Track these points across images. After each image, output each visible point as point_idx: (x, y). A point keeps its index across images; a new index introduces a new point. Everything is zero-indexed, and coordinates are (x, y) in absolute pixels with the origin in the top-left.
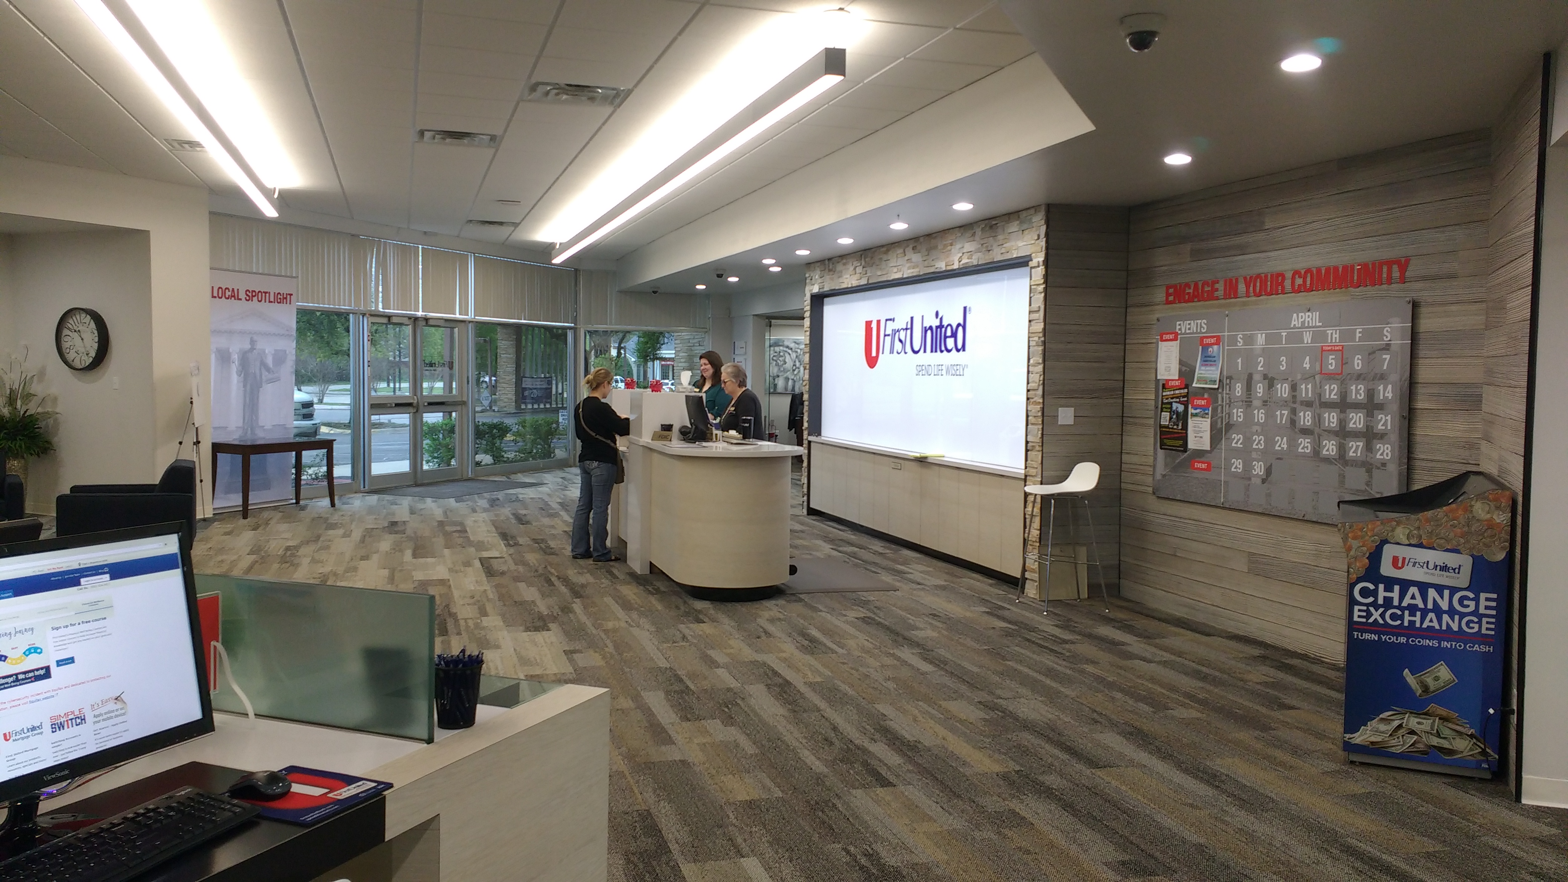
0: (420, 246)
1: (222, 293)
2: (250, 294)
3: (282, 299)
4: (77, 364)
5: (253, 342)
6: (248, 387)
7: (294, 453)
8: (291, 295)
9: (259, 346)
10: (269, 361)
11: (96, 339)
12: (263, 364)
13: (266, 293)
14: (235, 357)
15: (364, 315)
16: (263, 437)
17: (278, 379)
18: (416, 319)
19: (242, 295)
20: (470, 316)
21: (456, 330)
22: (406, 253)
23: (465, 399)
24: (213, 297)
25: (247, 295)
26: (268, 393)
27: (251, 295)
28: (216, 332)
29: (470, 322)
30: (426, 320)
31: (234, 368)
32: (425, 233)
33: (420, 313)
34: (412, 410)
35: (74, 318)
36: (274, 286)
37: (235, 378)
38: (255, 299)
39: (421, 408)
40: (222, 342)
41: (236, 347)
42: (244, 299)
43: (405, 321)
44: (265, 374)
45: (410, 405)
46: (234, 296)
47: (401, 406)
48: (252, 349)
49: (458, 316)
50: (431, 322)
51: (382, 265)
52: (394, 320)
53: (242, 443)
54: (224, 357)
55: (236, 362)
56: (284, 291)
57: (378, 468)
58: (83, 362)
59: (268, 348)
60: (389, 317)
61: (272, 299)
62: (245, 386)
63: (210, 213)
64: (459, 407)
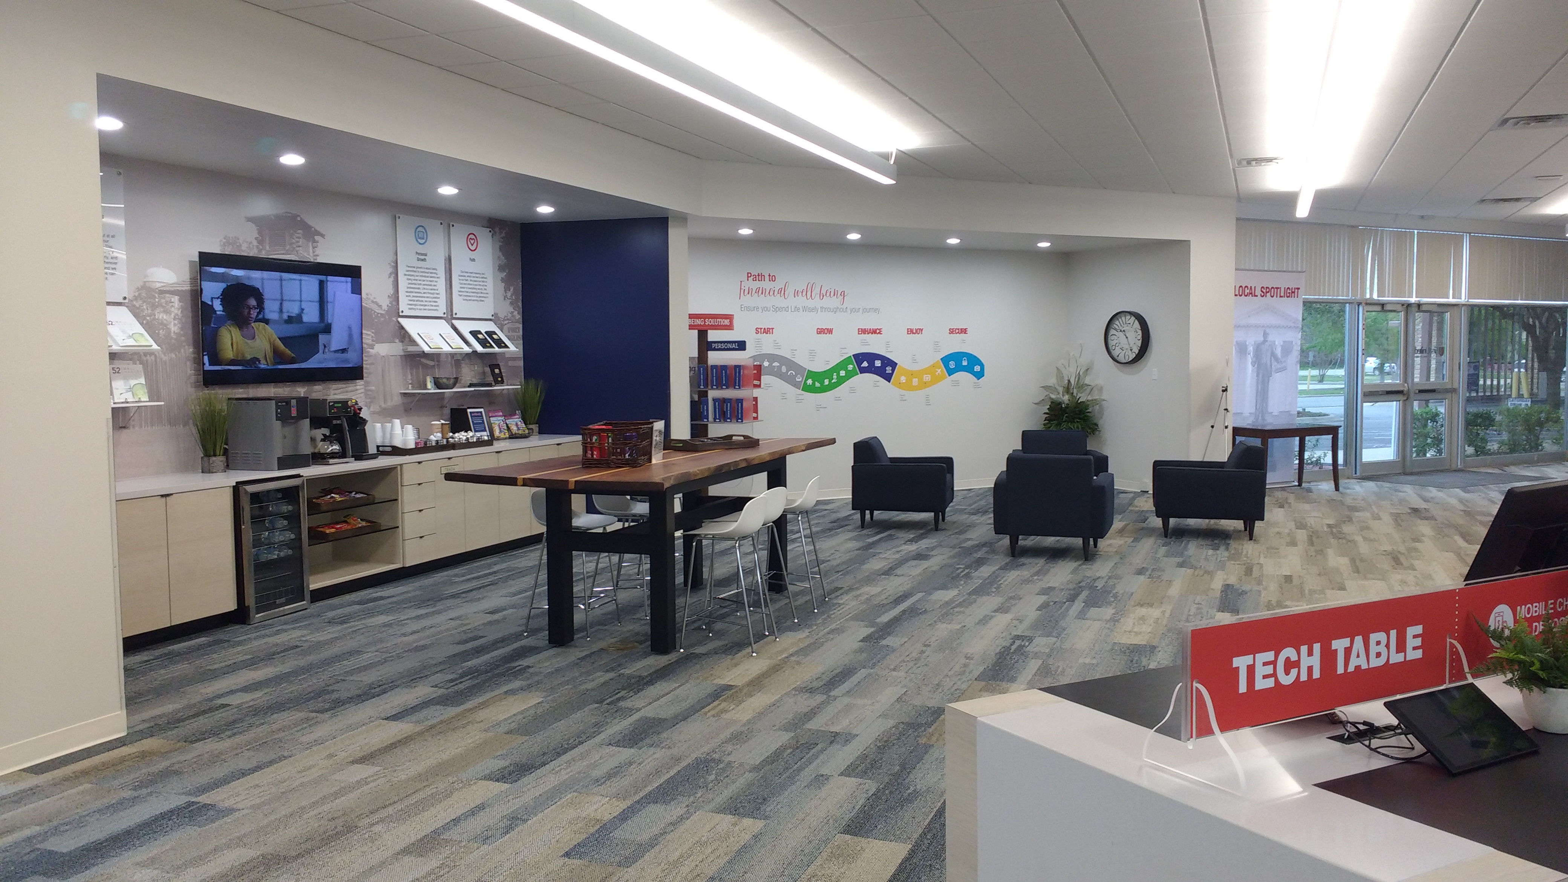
0: (1416, 231)
1: (1244, 292)
2: (1264, 291)
3: (1291, 293)
4: (1121, 359)
5: (1265, 335)
6: (1261, 376)
7: (1298, 438)
8: (1298, 289)
9: (1270, 338)
10: (1278, 352)
11: (1140, 337)
12: (1273, 355)
13: (1277, 288)
14: (1251, 349)
15: (1359, 304)
16: (1272, 423)
17: (1284, 369)
18: (1408, 306)
19: (1258, 292)
20: (1463, 299)
21: (1447, 315)
22: (1402, 239)
23: (1456, 386)
24: (1236, 295)
25: (1262, 291)
26: (1277, 382)
27: (1266, 291)
28: (1238, 327)
29: (1463, 305)
30: (1419, 305)
31: (1250, 359)
32: (1422, 217)
33: (1413, 300)
34: (1401, 397)
35: (1120, 320)
36: (1283, 281)
37: (1250, 368)
38: (1268, 294)
39: (1412, 395)
40: (1240, 336)
41: (1252, 339)
42: (1259, 296)
43: (1399, 308)
44: (1274, 363)
45: (1400, 392)
46: (1252, 294)
47: (1390, 394)
48: (1265, 341)
49: (1451, 300)
50: (1424, 308)
51: (1378, 253)
52: (1388, 307)
53: (1254, 428)
54: (1242, 349)
55: (1252, 354)
56: (1292, 286)
57: (1369, 455)
58: (1127, 357)
59: (1278, 339)
60: (1383, 305)
61: (1282, 294)
62: (1258, 376)
63: (1238, 219)
64: (1449, 395)
